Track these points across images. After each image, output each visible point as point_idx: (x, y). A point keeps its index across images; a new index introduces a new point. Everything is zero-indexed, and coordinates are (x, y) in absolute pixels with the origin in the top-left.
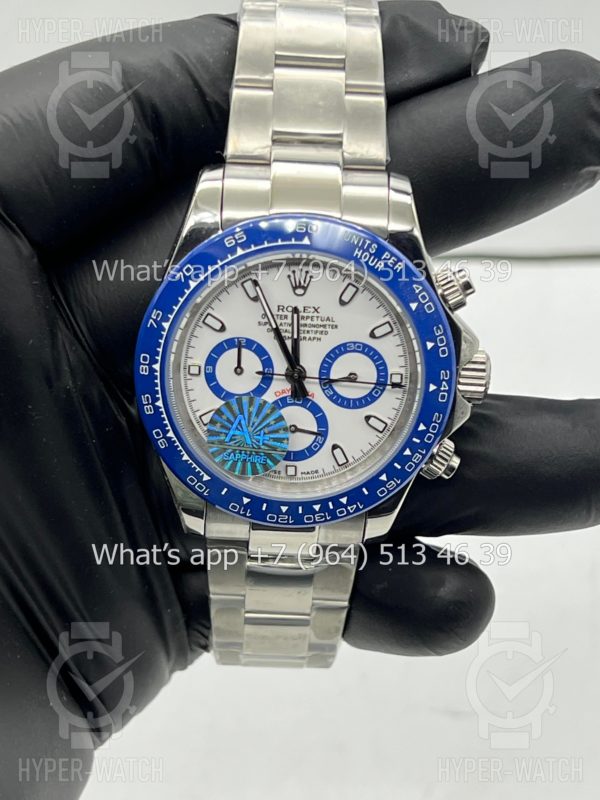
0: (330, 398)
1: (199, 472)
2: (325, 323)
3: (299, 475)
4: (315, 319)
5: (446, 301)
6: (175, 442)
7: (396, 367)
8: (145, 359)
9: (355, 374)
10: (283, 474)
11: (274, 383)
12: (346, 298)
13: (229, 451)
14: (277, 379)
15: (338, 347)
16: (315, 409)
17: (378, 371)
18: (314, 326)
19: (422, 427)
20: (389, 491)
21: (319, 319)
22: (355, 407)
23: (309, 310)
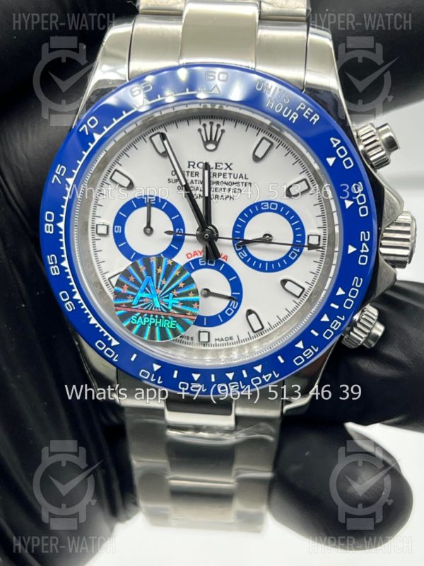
0: (244, 260)
1: (107, 337)
2: (237, 180)
3: (213, 341)
4: (228, 176)
5: (367, 158)
6: (81, 305)
7: (313, 228)
8: (49, 217)
9: (270, 236)
10: (196, 340)
11: (185, 246)
12: (259, 154)
13: (138, 314)
14: (188, 240)
15: (252, 207)
16: (229, 272)
17: (295, 233)
18: (226, 184)
19: (340, 292)
20: (307, 361)
21: (232, 176)
22: (270, 270)
23: (221, 166)
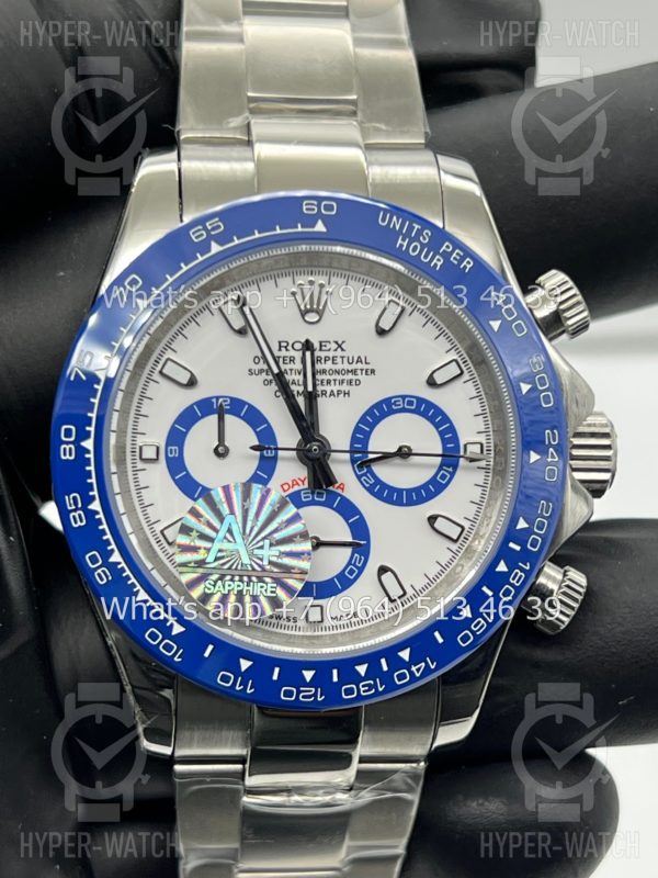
0: (370, 490)
2: (354, 366)
3: (328, 622)
4: (339, 360)
7: (471, 429)
8: (68, 433)
9: (408, 447)
10: (301, 623)
11: (280, 465)
12: (386, 324)
13: (215, 577)
14: (284, 459)
15: (378, 405)
16: (347, 510)
17: (445, 442)
18: (338, 372)
19: (522, 524)
20: (477, 637)
21: (345, 360)
22: (410, 503)
23: (328, 346)
